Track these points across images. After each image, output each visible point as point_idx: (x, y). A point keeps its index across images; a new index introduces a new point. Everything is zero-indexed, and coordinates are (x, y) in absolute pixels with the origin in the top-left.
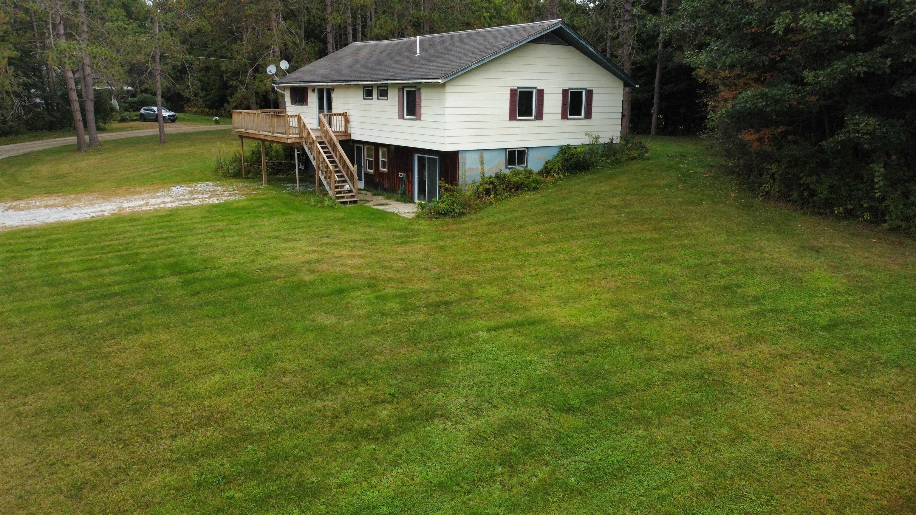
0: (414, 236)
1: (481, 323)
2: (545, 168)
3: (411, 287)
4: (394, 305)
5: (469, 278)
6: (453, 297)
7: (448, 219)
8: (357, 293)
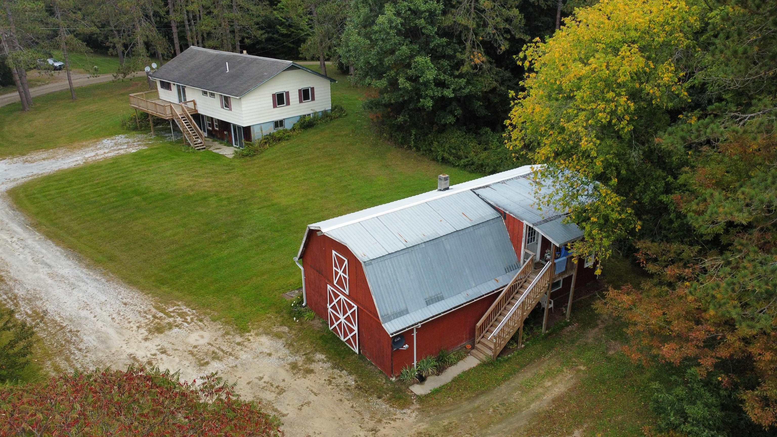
0: (233, 169)
1: (256, 207)
2: (293, 128)
3: (232, 195)
4: (225, 202)
5: (254, 189)
6: (247, 198)
7: (248, 158)
8: (212, 198)
